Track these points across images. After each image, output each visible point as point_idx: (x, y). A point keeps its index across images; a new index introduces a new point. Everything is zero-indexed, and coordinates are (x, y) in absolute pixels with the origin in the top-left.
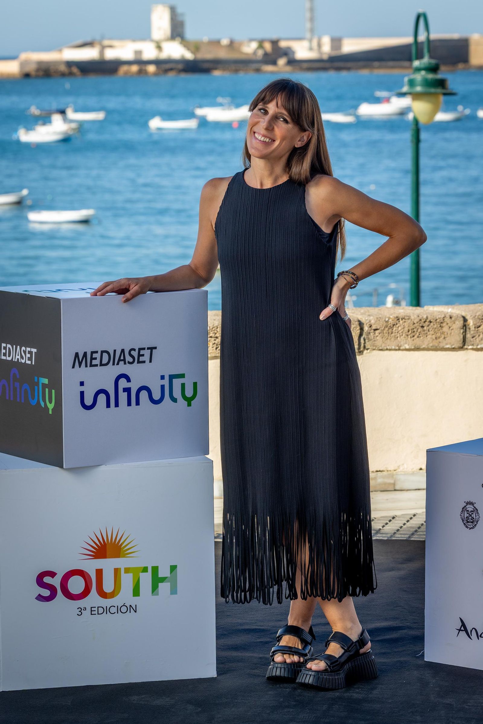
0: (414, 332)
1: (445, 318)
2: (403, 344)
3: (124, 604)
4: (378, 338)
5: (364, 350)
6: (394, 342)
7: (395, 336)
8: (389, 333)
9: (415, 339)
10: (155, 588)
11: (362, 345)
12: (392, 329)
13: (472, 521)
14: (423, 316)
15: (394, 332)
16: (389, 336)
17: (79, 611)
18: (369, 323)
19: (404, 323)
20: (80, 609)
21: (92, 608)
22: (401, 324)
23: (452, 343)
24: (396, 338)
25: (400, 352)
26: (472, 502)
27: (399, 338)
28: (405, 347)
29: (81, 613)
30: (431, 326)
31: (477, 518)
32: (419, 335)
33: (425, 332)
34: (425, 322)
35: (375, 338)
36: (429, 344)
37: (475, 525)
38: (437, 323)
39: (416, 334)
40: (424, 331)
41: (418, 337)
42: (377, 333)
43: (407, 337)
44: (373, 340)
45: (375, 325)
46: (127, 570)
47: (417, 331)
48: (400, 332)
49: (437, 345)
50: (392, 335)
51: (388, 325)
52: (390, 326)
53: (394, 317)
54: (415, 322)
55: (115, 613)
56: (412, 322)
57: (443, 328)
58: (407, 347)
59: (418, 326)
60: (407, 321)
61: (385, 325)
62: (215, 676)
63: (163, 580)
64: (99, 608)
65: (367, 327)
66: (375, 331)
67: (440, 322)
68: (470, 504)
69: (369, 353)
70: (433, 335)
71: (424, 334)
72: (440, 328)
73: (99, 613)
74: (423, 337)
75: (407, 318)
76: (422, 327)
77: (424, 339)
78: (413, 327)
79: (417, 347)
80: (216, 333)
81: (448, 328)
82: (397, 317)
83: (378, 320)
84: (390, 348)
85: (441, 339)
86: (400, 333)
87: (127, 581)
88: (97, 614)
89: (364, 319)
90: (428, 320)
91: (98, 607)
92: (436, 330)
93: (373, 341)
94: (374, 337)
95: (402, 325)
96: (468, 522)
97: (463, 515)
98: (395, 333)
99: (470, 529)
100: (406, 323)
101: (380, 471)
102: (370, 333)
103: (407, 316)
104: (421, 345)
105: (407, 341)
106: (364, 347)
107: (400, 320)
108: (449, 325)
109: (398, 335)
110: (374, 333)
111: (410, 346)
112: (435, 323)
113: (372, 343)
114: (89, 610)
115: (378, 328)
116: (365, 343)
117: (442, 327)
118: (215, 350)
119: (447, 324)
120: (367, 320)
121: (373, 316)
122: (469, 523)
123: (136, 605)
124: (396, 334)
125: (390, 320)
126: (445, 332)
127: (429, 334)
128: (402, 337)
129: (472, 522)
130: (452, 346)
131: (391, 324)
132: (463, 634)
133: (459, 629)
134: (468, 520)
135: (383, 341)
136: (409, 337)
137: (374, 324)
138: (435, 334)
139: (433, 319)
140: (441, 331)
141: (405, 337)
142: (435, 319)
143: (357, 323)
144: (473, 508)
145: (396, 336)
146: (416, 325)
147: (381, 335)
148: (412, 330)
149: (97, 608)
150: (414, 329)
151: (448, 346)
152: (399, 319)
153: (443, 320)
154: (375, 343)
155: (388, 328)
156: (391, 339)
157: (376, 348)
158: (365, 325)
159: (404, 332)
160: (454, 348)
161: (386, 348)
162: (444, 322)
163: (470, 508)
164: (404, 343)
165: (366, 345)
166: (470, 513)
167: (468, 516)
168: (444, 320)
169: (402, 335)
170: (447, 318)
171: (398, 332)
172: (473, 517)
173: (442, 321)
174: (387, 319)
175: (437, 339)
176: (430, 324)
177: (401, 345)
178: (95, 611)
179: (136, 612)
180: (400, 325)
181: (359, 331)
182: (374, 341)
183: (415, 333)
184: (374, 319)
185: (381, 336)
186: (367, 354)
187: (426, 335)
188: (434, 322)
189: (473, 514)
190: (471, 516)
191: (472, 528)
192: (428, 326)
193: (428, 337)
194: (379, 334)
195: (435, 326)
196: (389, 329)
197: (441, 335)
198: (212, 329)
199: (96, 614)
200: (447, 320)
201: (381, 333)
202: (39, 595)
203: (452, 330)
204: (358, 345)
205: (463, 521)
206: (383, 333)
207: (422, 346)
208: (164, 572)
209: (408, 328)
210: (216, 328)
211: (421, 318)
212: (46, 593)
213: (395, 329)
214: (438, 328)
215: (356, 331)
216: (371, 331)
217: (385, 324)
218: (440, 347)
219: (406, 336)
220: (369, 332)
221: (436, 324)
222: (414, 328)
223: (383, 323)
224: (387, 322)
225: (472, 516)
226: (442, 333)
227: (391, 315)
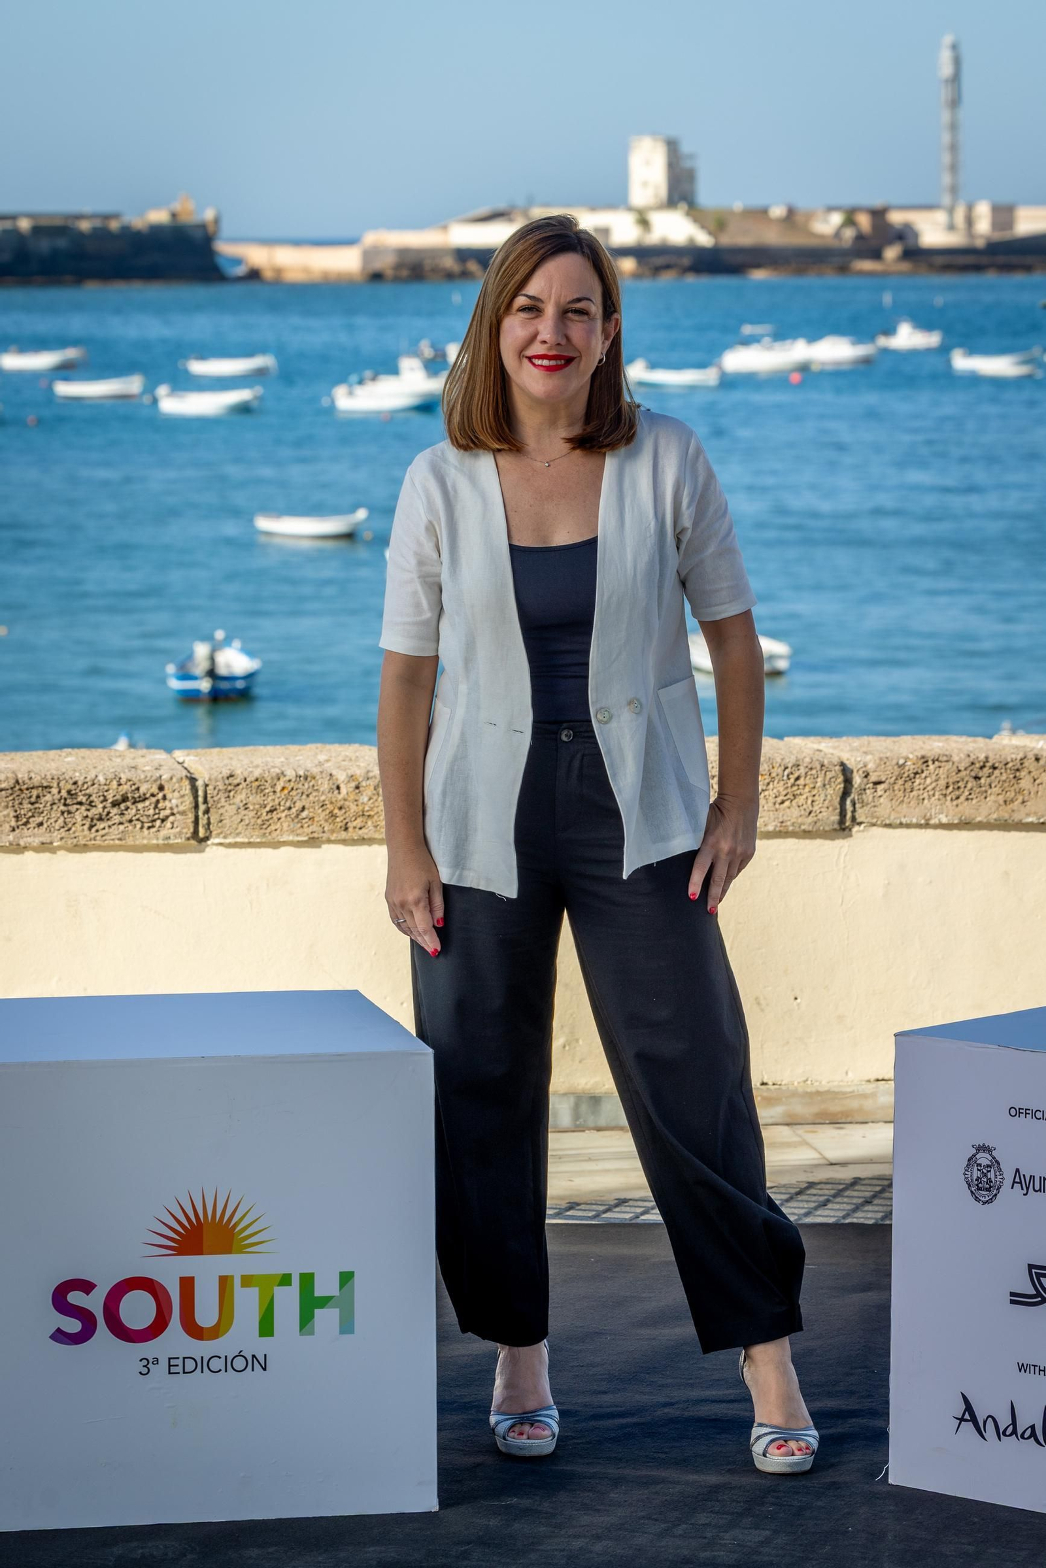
0: (959, 788)
1: (1025, 761)
2: (935, 814)
3: (241, 1351)
4: (882, 800)
5: (853, 826)
6: (917, 810)
7: (919, 796)
8: (905, 790)
9: (962, 803)
10: (306, 1320)
11: (849, 815)
12: (913, 783)
13: (988, 1186)
14: (979, 755)
15: (916, 788)
16: (905, 796)
17: (144, 1366)
18: (864, 769)
19: (938, 769)
20: (145, 1362)
21: (171, 1360)
22: (932, 771)
23: (1040, 814)
24: (921, 801)
25: (929, 833)
26: (988, 1146)
27: (926, 801)
28: (939, 820)
29: (146, 1369)
30: (996, 777)
31: (998, 1179)
32: (970, 794)
33: (983, 789)
34: (982, 768)
35: (876, 800)
36: (990, 815)
37: (993, 1196)
38: (1009, 771)
39: (963, 792)
40: (981, 787)
41: (967, 799)
42: (881, 790)
43: (944, 799)
44: (873, 804)
45: (876, 774)
46: (247, 1281)
47: (965, 787)
48: (929, 788)
49: (1006, 816)
50: (912, 794)
51: (904, 773)
52: (908, 776)
53: (917, 757)
54: (963, 769)
55: (220, 1370)
56: (955, 768)
57: (1019, 781)
58: (944, 820)
59: (966, 775)
60: (945, 766)
61: (896, 773)
62: (436, 1508)
63: (324, 1302)
64: (186, 1360)
65: (860, 776)
66: (875, 787)
67: (1013, 768)
68: (984, 1151)
69: (863, 831)
70: (998, 794)
71: (979, 793)
72: (1013, 781)
73: (186, 1371)
74: (978, 799)
75: (945, 758)
76: (977, 778)
77: (979, 804)
78: (955, 779)
79: (965, 819)
81: (1032, 780)
82: (923, 757)
83: (882, 763)
84: (908, 822)
85: (1016, 803)
86: (928, 791)
87: (247, 1303)
88: (181, 1372)
89: (853, 760)
90: (988, 765)
91: (184, 1358)
92: (1006, 785)
93: (871, 808)
94: (874, 797)
95: (934, 773)
96: (979, 1189)
97: (969, 1173)
98: (919, 789)
99: (984, 1203)
100: (942, 769)
101: (883, 1080)
102: (865, 790)
103: (944, 755)
104: (973, 816)
105: (944, 807)
106: (854, 819)
107: (930, 763)
108: (1032, 774)
109: (926, 795)
110: (873, 790)
111: (949, 818)
112: (1003, 771)
113: (869, 811)
114: (164, 1363)
115: (883, 779)
116: (854, 811)
117: (1020, 779)
119: (1030, 772)
120: (860, 761)
121: (872, 754)
122: (981, 1190)
123: (265, 1355)
124: (921, 792)
125: (909, 763)
126: (1024, 790)
127: (991, 794)
128: (933, 799)
129: (988, 1190)
130: (1039, 819)
131: (910, 772)
132: (968, 1427)
133: (960, 1417)
134: (980, 1185)
135: (892, 807)
136: (949, 798)
137: (875, 771)
138: (1004, 792)
139: (1000, 762)
140: (1016, 786)
141: (939, 799)
142: (1005, 762)
143: (838, 768)
144: (990, 1158)
145: (921, 797)
146: (963, 773)
147: (887, 793)
148: (953, 783)
149: (181, 1359)
150: (958, 782)
151: (1030, 820)
152: (927, 762)
153: (1021, 764)
154: (875, 812)
155: (903, 779)
156: (909, 803)
157: (877, 821)
158: (855, 773)
159: (938, 789)
160: (1043, 823)
161: (898, 822)
162: (1023, 768)
163: (984, 1159)
164: (937, 811)
165: (857, 815)
166: (985, 1170)
167: (979, 1176)
168: (1024, 765)
169: (934, 795)
170: (1029, 761)
171: (924, 789)
172: (990, 1179)
173: (1018, 766)
174: (901, 762)
175: (1008, 803)
176: (993, 773)
177: (931, 815)
178: (178, 1365)
179: (265, 1369)
180: (930, 774)
181: (842, 785)
182: (875, 806)
183: (962, 790)
184: (875, 760)
185: (889, 795)
186: (860, 834)
187: (985, 795)
188: (1002, 769)
189: (990, 1171)
190: (985, 1175)
191: (987, 1201)
192: (989, 776)
193: (988, 799)
194: (885, 792)
195: (1004, 777)
196: (906, 781)
197: (1015, 795)
199: (179, 1373)
200: (1030, 763)
201: (889, 789)
202: (59, 1330)
203: (1039, 785)
204: (838, 814)
205: (969, 1186)
206: (894, 791)
207: (973, 819)
208: (326, 1286)
209: (946, 781)
211: (974, 759)
212: (73, 1326)
213: (918, 781)
214: (1010, 781)
215: (836, 786)
216: (867, 786)
217: (897, 771)
218: (1013, 821)
219: (941, 797)
220: (863, 787)
221: (1006, 772)
222: (958, 779)
223: (893, 769)
224: (902, 766)
225: (989, 1177)
226: (1019, 792)
227: (912, 753)
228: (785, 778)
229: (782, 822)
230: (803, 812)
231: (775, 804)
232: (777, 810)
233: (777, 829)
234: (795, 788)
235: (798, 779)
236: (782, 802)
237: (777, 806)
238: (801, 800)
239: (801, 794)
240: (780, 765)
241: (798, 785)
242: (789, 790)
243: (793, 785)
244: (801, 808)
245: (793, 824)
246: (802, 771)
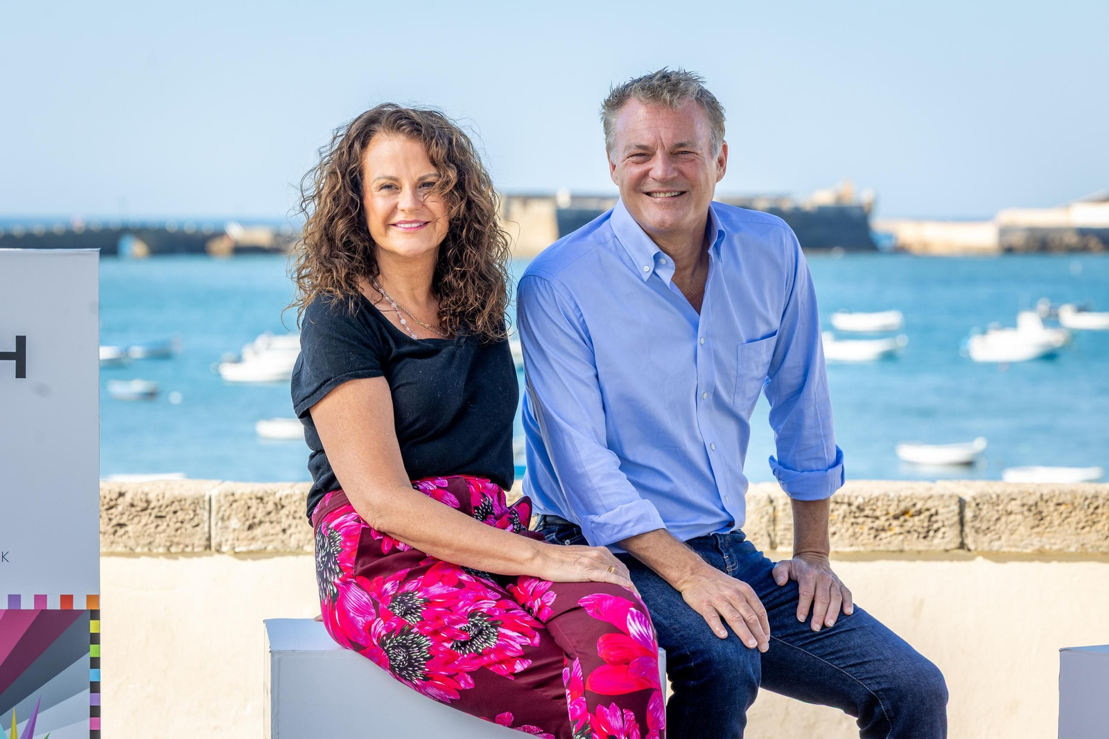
80: (875, 510)
118: (872, 540)
198: (869, 502)
210: (876, 500)
228: (1086, 507)
229: (1083, 545)
230: (1100, 537)
231: (1076, 529)
232: (1078, 534)
233: (1079, 551)
234: (1094, 516)
235: (1097, 508)
236: (1083, 528)
237: (1079, 531)
238: (1099, 526)
239: (1099, 521)
240: (1081, 497)
241: (1097, 514)
242: (1089, 518)
243: (1092, 514)
244: (1100, 533)
245: (1092, 547)
246: (1100, 501)
